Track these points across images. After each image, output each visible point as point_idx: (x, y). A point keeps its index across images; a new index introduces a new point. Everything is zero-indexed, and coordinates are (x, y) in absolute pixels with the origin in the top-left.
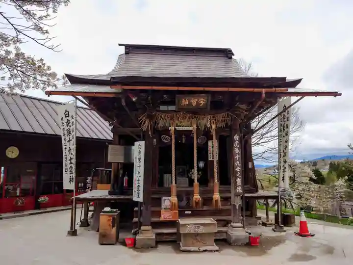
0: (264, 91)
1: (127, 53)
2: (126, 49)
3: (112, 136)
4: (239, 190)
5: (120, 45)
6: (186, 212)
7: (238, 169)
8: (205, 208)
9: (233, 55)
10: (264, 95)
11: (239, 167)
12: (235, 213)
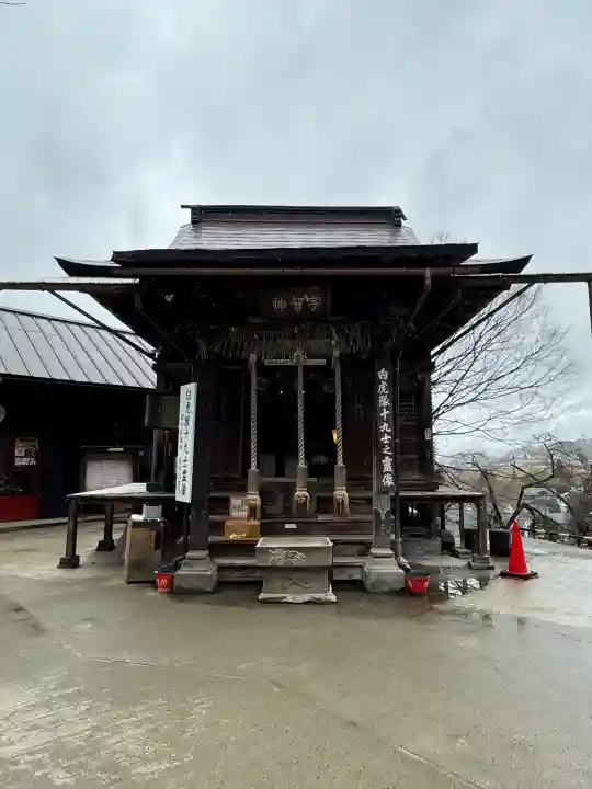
0: (428, 272)
1: (194, 222)
2: (193, 214)
3: (155, 382)
4: (388, 481)
5: (183, 207)
6: (287, 526)
7: (386, 439)
8: (321, 518)
9: (405, 219)
10: (428, 282)
11: (389, 434)
12: (378, 528)
